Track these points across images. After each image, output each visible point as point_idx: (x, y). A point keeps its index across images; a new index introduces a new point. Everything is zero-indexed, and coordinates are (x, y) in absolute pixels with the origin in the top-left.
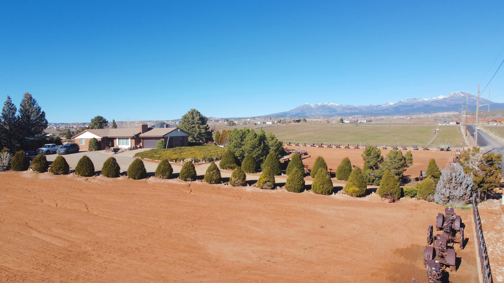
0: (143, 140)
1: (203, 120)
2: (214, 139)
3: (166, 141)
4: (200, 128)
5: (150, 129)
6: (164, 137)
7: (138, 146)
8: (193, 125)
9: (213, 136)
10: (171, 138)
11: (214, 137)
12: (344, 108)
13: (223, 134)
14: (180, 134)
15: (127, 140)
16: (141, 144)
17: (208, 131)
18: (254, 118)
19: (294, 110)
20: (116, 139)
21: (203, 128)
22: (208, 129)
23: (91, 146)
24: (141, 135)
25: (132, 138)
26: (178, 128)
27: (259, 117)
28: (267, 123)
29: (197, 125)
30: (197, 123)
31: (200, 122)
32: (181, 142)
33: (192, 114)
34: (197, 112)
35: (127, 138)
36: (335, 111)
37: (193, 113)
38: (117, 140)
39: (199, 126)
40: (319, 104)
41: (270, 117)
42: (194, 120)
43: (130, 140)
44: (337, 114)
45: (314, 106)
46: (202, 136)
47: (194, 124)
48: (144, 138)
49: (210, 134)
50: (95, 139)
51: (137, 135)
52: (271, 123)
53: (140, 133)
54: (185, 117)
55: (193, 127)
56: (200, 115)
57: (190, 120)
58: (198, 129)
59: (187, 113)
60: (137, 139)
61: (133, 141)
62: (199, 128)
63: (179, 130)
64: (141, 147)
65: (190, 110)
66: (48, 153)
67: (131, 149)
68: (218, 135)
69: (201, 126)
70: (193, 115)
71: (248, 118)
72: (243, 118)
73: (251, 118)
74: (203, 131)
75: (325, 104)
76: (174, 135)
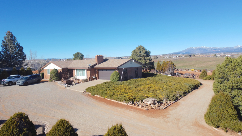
0: (98, 71)
1: (147, 54)
2: (156, 67)
3: (120, 73)
4: (146, 60)
5: (106, 60)
6: (118, 69)
7: (94, 77)
8: (140, 57)
9: (154, 65)
10: (126, 69)
11: (156, 66)
12: (212, 49)
13: (163, 64)
14: (134, 65)
15: (84, 71)
16: (97, 75)
17: (151, 61)
18: (164, 55)
19: (184, 50)
20: (74, 70)
21: (147, 60)
22: (151, 60)
23: (52, 77)
24: (96, 66)
25: (88, 69)
26: (132, 59)
27: (166, 54)
28: (173, 57)
29: (143, 57)
30: (143, 56)
31: (145, 55)
32: (135, 72)
33: (140, 49)
34: (143, 48)
35: (83, 69)
36: (206, 51)
37: (140, 48)
38: (76, 71)
39: (145, 58)
40: (198, 47)
42: (141, 54)
43: (86, 71)
44: (208, 52)
45: (195, 48)
46: (147, 65)
47: (141, 56)
48: (99, 70)
49: (152, 63)
50: (56, 70)
51: (93, 67)
52: (175, 57)
53: (96, 65)
54: (134, 52)
55: (140, 59)
56: (145, 50)
57: (138, 53)
58: (144, 61)
59: (136, 48)
60: (93, 70)
61: (89, 72)
62: (144, 59)
63: (134, 61)
64: (96, 78)
65: (138, 47)
66: (10, 84)
67: (86, 81)
68: (159, 65)
69: (146, 58)
70: (140, 50)
71: (161, 55)
73: (162, 55)
74: (148, 62)
75: (201, 47)
76: (129, 66)
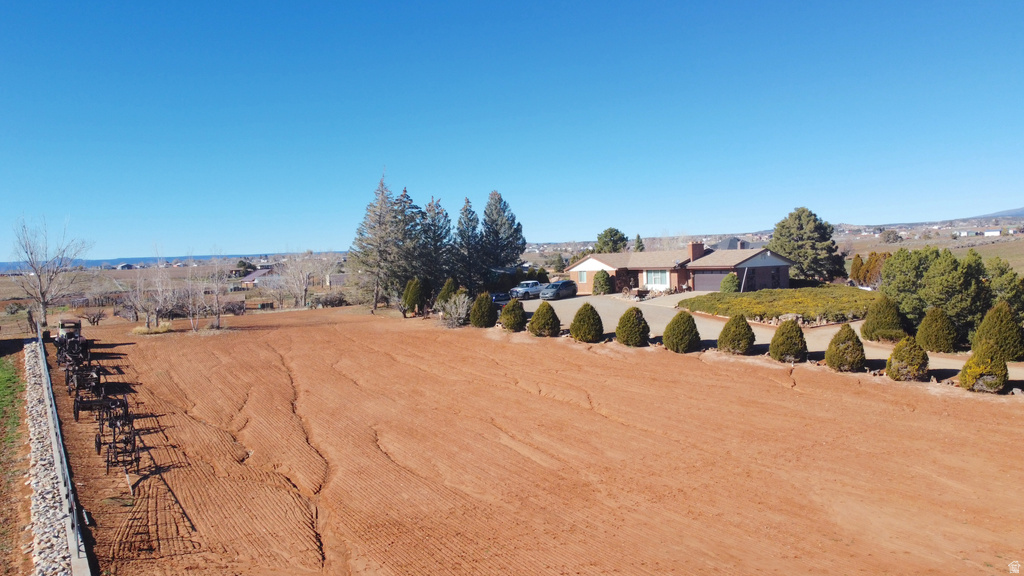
0: (694, 274)
1: (823, 231)
2: (849, 273)
3: (740, 277)
4: (816, 249)
5: (709, 252)
6: (735, 269)
7: (684, 287)
8: (800, 243)
9: (846, 266)
10: (753, 271)
11: (848, 267)
13: (869, 262)
14: (770, 261)
15: (663, 274)
16: (690, 281)
17: (834, 254)
18: (951, 223)
20: (641, 271)
21: (822, 249)
22: (835, 250)
23: (598, 286)
24: (689, 265)
25: (673, 270)
26: (767, 250)
27: (964, 220)
28: (987, 234)
29: (810, 243)
30: (809, 238)
31: (816, 235)
32: (773, 277)
33: (799, 217)
34: (811, 214)
35: (663, 271)
37: (802, 216)
38: (645, 274)
39: (814, 244)
41: (995, 220)
42: (802, 232)
43: (668, 274)
46: (821, 266)
47: (802, 239)
48: (696, 271)
49: (839, 261)
50: (604, 272)
51: (683, 265)
52: (997, 234)
53: (689, 261)
54: (782, 226)
55: (800, 247)
56: (815, 220)
57: (792, 231)
58: (810, 251)
59: (787, 216)
60: (683, 272)
61: (675, 275)
62: (813, 247)
63: (769, 253)
64: (689, 289)
65: (793, 211)
66: (527, 297)
67: (670, 292)
68: (859, 263)
69: (819, 245)
70: (800, 220)
71: (935, 224)
72: (922, 224)
73: (943, 223)
74: (823, 254)
76: (759, 263)
